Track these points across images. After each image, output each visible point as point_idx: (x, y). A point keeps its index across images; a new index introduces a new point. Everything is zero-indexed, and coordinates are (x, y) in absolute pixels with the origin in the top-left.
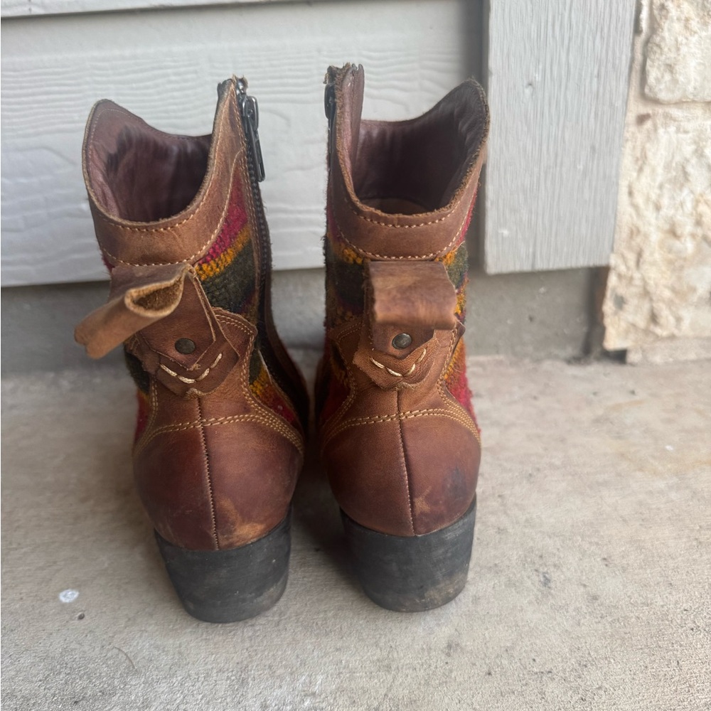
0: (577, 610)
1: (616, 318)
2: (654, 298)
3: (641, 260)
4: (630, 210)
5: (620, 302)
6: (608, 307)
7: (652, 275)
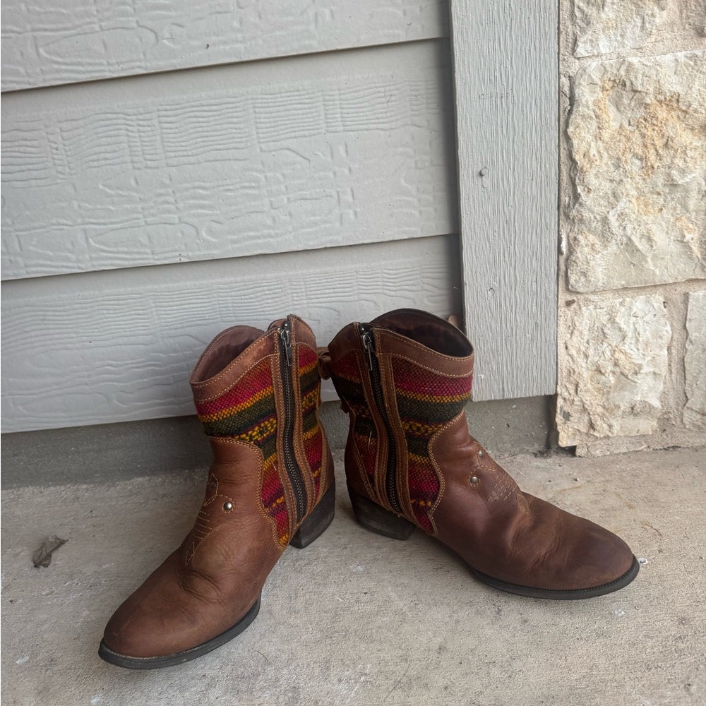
0: (514, 628)
1: (566, 425)
2: (591, 413)
3: (579, 389)
4: (567, 357)
5: (567, 416)
6: (559, 419)
7: (588, 398)
